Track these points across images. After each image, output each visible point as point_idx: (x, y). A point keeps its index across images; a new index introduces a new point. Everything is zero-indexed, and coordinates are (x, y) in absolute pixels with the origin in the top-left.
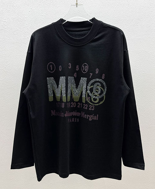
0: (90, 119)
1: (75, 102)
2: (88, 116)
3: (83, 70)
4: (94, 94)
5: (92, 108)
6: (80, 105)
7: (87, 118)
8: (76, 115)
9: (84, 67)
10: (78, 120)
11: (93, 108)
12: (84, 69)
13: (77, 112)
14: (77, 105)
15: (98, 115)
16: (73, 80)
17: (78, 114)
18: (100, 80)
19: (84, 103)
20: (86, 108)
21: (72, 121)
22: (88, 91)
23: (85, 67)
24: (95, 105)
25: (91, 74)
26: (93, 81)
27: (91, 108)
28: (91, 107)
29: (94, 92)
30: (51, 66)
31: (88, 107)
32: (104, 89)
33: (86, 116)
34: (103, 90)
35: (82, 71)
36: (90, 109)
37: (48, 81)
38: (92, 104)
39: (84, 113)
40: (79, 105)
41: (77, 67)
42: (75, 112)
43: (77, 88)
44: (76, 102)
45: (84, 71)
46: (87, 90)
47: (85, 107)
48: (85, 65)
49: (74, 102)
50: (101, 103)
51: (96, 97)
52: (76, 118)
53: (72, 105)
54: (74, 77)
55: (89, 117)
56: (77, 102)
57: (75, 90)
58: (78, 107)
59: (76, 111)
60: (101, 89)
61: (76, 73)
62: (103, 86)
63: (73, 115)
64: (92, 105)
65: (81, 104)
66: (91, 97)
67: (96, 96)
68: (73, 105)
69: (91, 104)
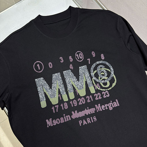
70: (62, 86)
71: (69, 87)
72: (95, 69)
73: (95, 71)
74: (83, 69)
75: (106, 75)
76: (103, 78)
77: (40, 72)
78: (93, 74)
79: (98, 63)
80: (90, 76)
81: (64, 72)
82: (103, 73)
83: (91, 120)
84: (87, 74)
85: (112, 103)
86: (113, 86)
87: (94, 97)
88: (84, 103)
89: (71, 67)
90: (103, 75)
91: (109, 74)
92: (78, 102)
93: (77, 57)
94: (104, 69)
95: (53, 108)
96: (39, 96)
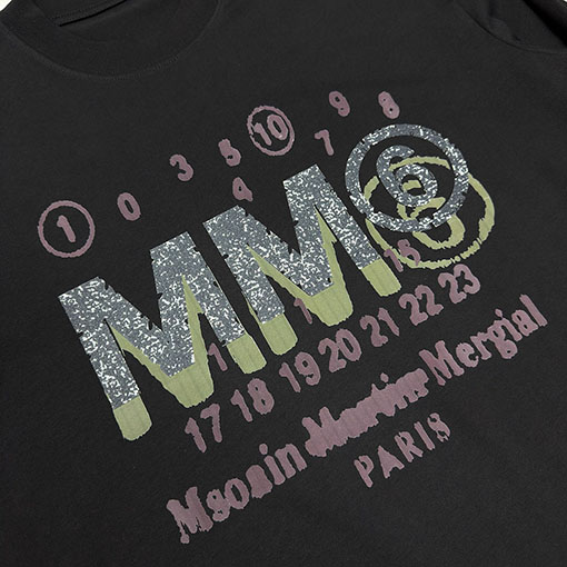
0: (508, 350)
1: (336, 328)
2: (478, 339)
3: (269, 142)
4: (409, 211)
5: (462, 281)
6: (382, 324)
7: (487, 355)
8: (403, 405)
9: (259, 128)
10: (439, 426)
11: (469, 276)
12: (271, 137)
13: (393, 380)
14: (364, 337)
15: (525, 299)
16: (247, 223)
17: (413, 385)
18: (387, 132)
19: (396, 296)
20: (435, 309)
21: (410, 459)
22: (374, 218)
23: (265, 126)
24: (465, 255)
25: (324, 135)
26: (357, 156)
27: (460, 289)
28: (455, 285)
29: (405, 199)
30: (63, 222)
31: (442, 295)
32: (443, 156)
33: (464, 350)
34: (444, 163)
35: (264, 150)
36: (457, 297)
37: (75, 314)
38: (445, 263)
39: (440, 345)
40: (376, 328)
41: (225, 146)
42: (381, 386)
43: (294, 246)
44: (342, 325)
45: (278, 145)
46: (360, 219)
47: (423, 309)
48: (261, 118)
49: (331, 332)
50: (486, 224)
51: (438, 218)
52: (418, 426)
53: (335, 354)
54: (243, 204)
55: (489, 345)
56: (351, 324)
57: (288, 263)
58: (379, 340)
59: (384, 377)
60: (425, 165)
61: (238, 182)
62: (423, 148)
63: (380, 416)
64: (450, 269)
65: (383, 314)
66: (409, 236)
67: (429, 212)
68: (341, 356)
69: (440, 270)
70: (217, 296)
71: (256, 294)
72: (367, 171)
73: (373, 184)
74: (303, 189)
75: (432, 186)
76: (422, 204)
77: (79, 253)
78: (362, 200)
79: (372, 139)
80: (352, 210)
81: (212, 225)
82: (414, 184)
83: (419, 442)
84: (334, 208)
85: (505, 322)
86: (484, 233)
87: (402, 315)
88: (356, 355)
89: (240, 189)
90: (414, 192)
91: (445, 180)
92: (323, 361)
93: (258, 136)
94: (411, 163)
95: (192, 427)
96: (98, 381)
